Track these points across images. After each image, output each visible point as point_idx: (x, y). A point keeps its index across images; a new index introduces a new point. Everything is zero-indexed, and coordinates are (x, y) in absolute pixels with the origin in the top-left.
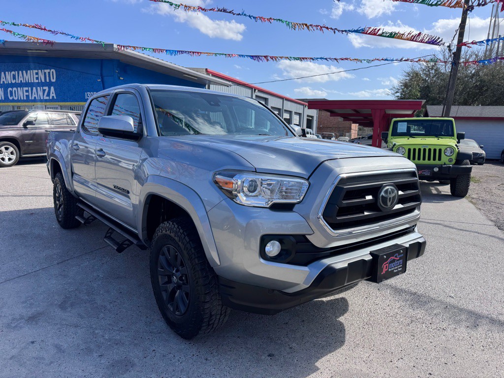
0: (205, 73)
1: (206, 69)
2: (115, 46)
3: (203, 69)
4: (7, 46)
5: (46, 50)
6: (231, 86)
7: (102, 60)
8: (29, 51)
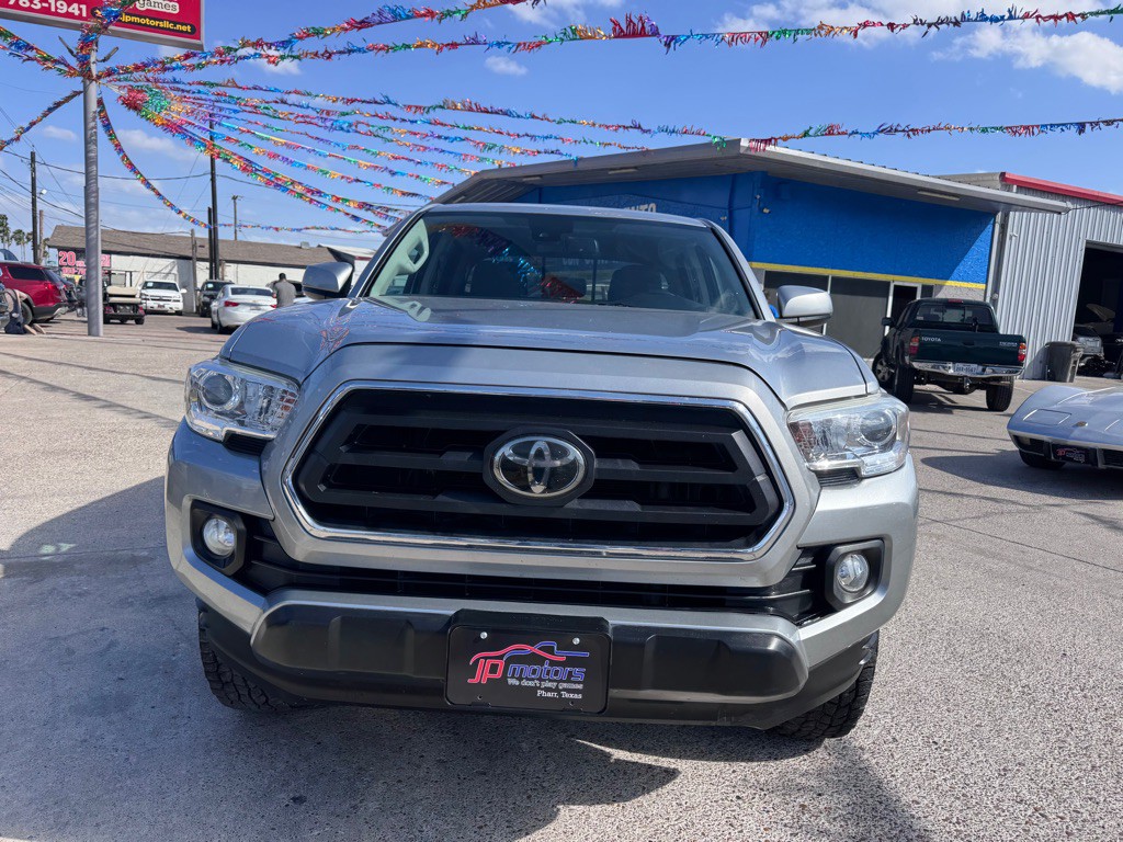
0: (999, 186)
1: (1003, 174)
2: (744, 143)
3: (994, 174)
4: (581, 166)
5: (635, 168)
6: (1067, 210)
7: (735, 176)
8: (610, 173)
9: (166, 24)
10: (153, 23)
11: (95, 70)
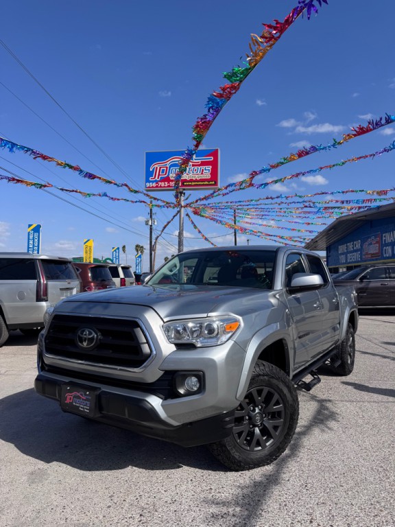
9: (206, 183)
10: (202, 183)
11: (183, 203)
